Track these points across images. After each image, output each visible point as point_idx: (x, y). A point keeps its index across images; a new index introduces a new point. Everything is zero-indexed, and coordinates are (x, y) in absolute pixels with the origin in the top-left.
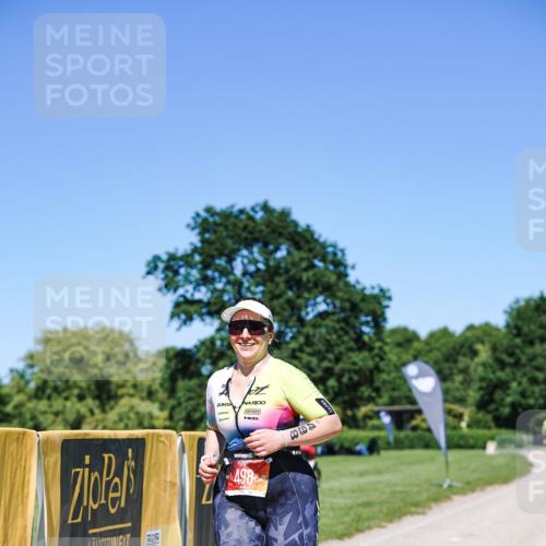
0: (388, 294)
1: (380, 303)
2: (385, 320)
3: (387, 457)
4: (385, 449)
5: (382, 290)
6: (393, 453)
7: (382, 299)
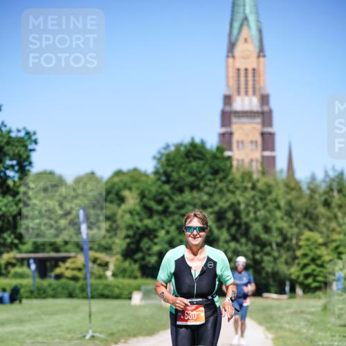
0: (33, 138)
1: (26, 146)
2: (30, 163)
3: (29, 306)
4: (27, 298)
5: (28, 133)
6: (36, 302)
7: (28, 142)
